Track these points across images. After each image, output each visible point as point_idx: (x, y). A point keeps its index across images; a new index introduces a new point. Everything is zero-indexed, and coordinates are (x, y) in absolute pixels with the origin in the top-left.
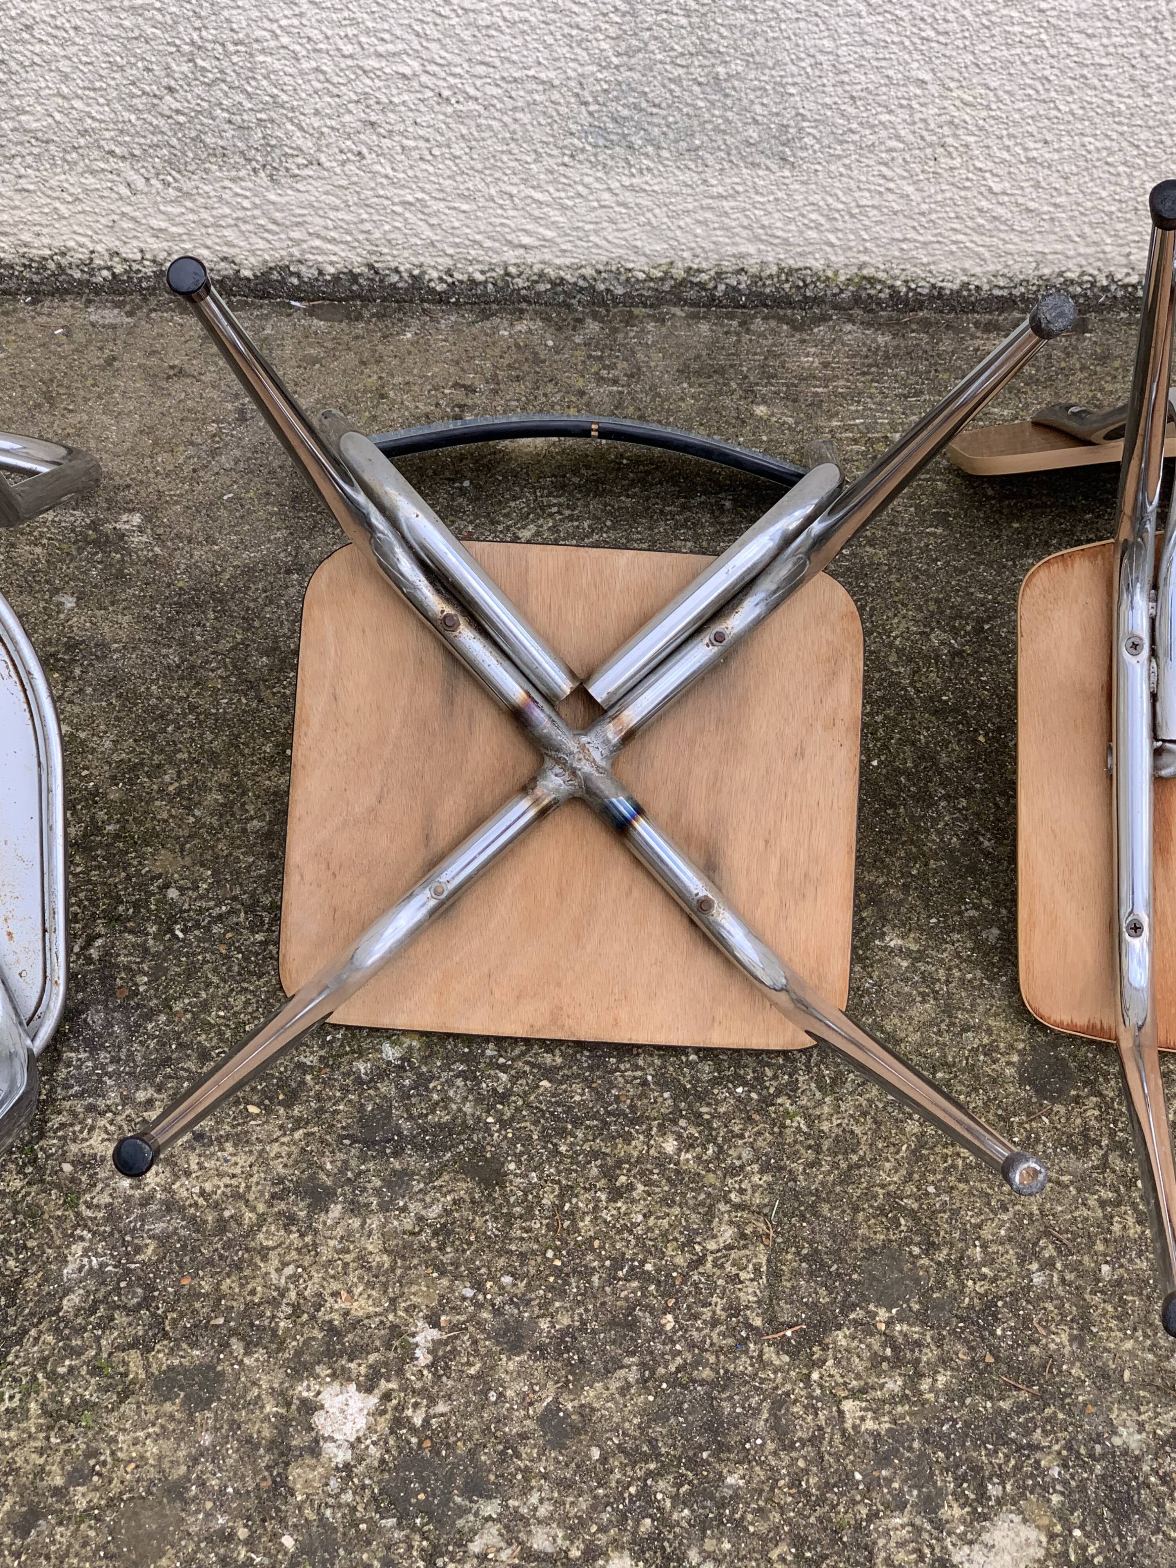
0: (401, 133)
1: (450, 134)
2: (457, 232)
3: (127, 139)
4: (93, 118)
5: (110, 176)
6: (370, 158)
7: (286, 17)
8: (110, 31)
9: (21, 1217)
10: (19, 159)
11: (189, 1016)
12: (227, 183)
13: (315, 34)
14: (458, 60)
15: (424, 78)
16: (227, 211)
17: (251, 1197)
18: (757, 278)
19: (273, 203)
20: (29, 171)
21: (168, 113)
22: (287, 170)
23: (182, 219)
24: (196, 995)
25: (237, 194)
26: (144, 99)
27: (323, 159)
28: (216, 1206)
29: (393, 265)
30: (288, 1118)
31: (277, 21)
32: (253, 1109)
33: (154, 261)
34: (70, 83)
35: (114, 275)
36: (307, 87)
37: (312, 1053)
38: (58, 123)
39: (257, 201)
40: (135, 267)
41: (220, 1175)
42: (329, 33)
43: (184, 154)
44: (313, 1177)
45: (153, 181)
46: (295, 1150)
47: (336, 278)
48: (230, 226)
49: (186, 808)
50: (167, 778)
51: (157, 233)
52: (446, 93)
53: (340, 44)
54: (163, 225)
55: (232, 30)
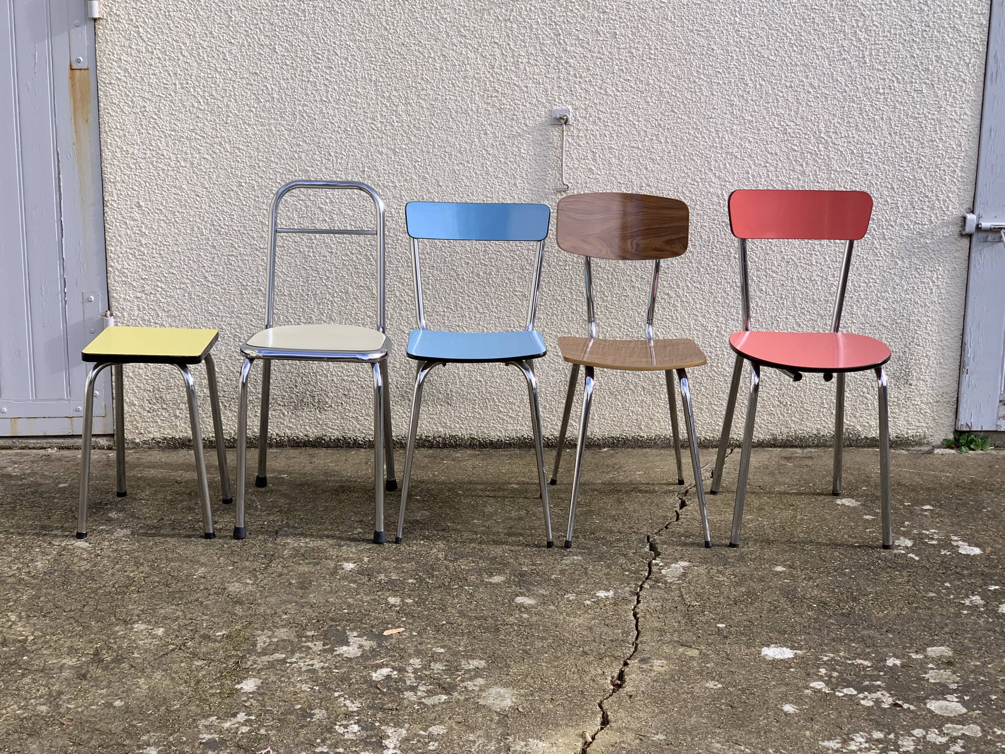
0: (352, 397)
12: (308, 413)
16: (307, 421)
18: (444, 439)
19: (319, 418)
21: (295, 393)
22: (323, 408)
23: (296, 424)
25: (310, 416)
27: (333, 405)
29: (349, 436)
33: (287, 437)
47: (334, 440)
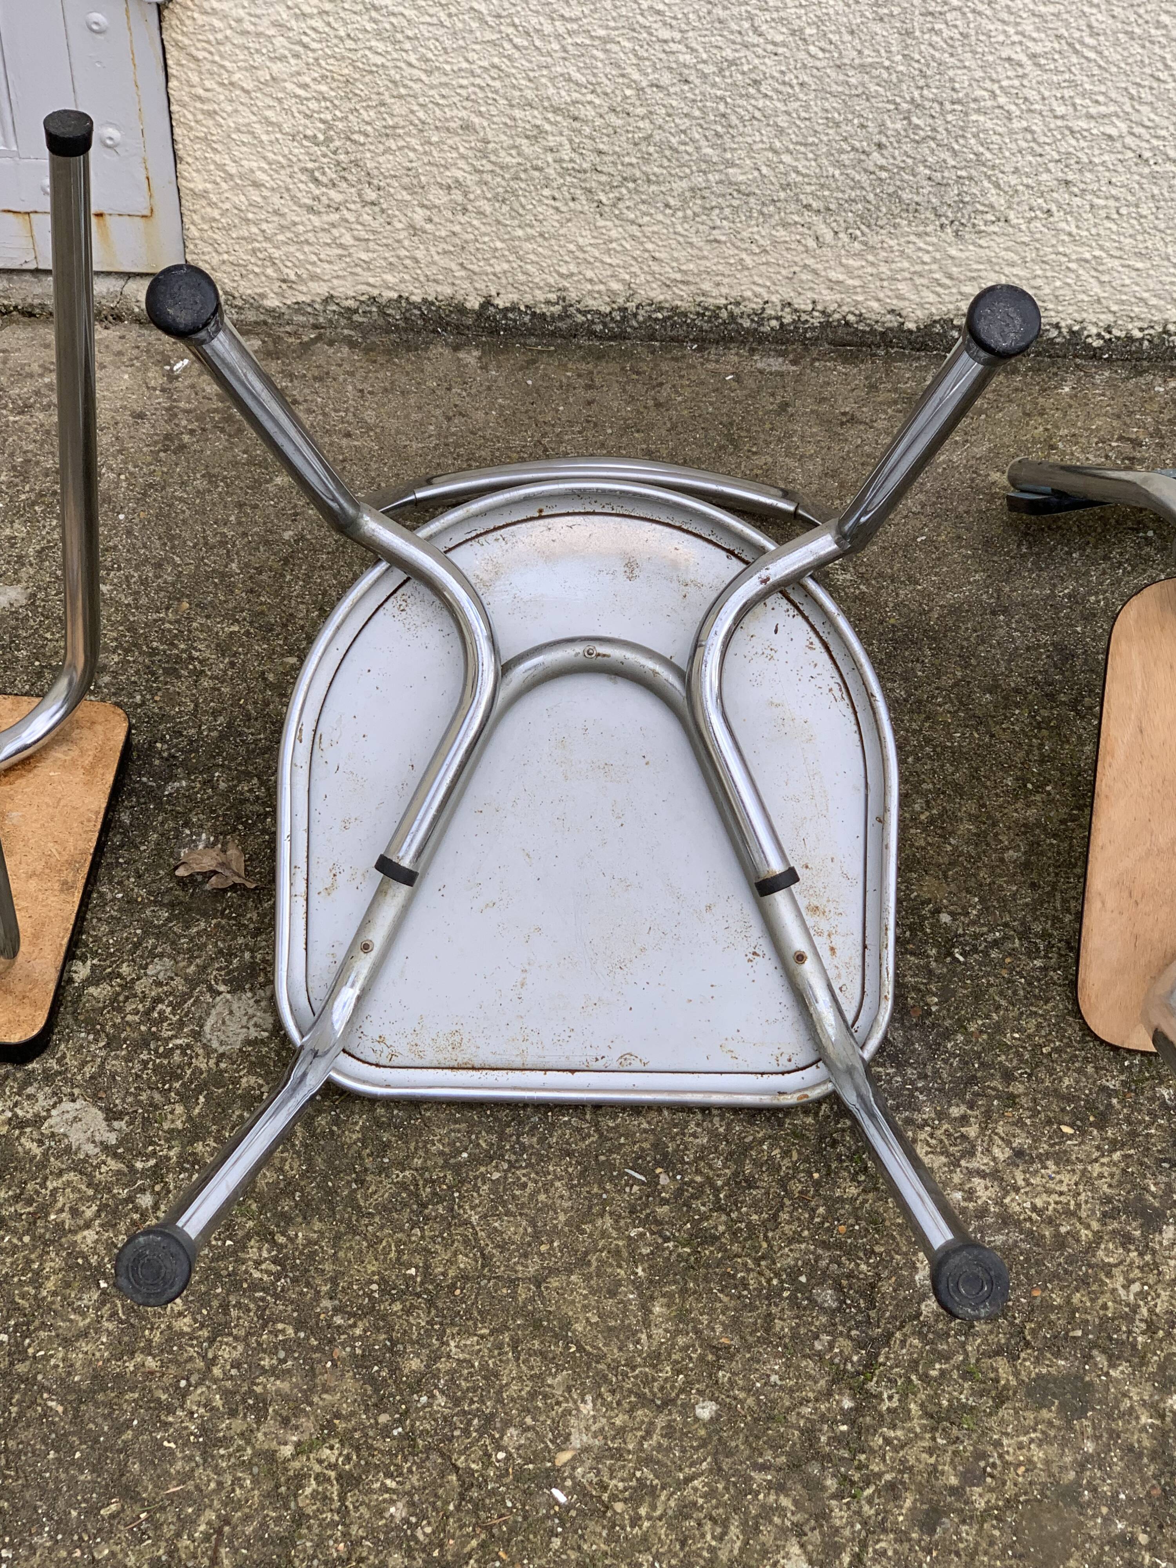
0: (1094, 192)
1: (1141, 194)
2: (1126, 289)
3: (826, 193)
4: (798, 173)
5: (801, 229)
6: (1058, 215)
7: (1008, 78)
8: (834, 88)
9: (863, 1223)
10: (717, 211)
11: (985, 1037)
12: (913, 238)
13: (1032, 95)
14: (1165, 123)
15: (1129, 140)
16: (906, 264)
17: (1083, 1214)
19: (952, 258)
20: (725, 223)
21: (872, 169)
22: (974, 225)
23: (860, 272)
24: (988, 1016)
25: (920, 249)
26: (852, 155)
27: (1012, 215)
28: (1050, 1221)
29: (1054, 321)
30: (1103, 1139)
31: (999, 81)
32: (1066, 1129)
33: (823, 312)
34: (785, 139)
35: (782, 325)
36: (1013, 146)
37: (1113, 1077)
38: (763, 176)
39: (938, 256)
40: (804, 317)
41: (1049, 1192)
42: (1047, 94)
43: (878, 209)
44: (1140, 1199)
45: (841, 235)
46: (1117, 1171)
48: (905, 279)
49: (940, 836)
50: (917, 807)
51: (832, 285)
52: (1147, 154)
53: (1055, 104)
54: (841, 277)
55: (953, 89)
